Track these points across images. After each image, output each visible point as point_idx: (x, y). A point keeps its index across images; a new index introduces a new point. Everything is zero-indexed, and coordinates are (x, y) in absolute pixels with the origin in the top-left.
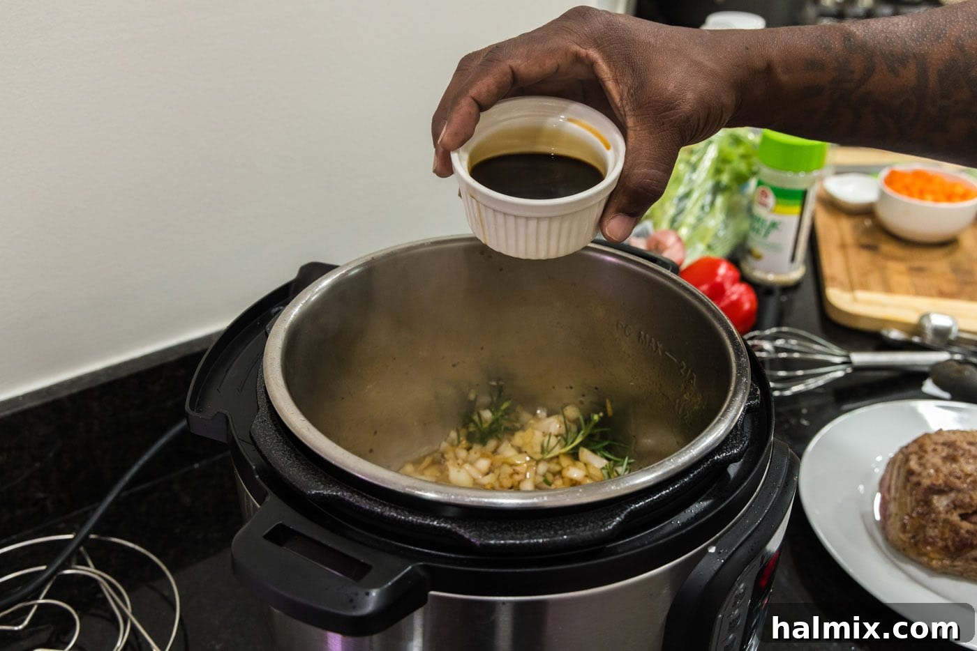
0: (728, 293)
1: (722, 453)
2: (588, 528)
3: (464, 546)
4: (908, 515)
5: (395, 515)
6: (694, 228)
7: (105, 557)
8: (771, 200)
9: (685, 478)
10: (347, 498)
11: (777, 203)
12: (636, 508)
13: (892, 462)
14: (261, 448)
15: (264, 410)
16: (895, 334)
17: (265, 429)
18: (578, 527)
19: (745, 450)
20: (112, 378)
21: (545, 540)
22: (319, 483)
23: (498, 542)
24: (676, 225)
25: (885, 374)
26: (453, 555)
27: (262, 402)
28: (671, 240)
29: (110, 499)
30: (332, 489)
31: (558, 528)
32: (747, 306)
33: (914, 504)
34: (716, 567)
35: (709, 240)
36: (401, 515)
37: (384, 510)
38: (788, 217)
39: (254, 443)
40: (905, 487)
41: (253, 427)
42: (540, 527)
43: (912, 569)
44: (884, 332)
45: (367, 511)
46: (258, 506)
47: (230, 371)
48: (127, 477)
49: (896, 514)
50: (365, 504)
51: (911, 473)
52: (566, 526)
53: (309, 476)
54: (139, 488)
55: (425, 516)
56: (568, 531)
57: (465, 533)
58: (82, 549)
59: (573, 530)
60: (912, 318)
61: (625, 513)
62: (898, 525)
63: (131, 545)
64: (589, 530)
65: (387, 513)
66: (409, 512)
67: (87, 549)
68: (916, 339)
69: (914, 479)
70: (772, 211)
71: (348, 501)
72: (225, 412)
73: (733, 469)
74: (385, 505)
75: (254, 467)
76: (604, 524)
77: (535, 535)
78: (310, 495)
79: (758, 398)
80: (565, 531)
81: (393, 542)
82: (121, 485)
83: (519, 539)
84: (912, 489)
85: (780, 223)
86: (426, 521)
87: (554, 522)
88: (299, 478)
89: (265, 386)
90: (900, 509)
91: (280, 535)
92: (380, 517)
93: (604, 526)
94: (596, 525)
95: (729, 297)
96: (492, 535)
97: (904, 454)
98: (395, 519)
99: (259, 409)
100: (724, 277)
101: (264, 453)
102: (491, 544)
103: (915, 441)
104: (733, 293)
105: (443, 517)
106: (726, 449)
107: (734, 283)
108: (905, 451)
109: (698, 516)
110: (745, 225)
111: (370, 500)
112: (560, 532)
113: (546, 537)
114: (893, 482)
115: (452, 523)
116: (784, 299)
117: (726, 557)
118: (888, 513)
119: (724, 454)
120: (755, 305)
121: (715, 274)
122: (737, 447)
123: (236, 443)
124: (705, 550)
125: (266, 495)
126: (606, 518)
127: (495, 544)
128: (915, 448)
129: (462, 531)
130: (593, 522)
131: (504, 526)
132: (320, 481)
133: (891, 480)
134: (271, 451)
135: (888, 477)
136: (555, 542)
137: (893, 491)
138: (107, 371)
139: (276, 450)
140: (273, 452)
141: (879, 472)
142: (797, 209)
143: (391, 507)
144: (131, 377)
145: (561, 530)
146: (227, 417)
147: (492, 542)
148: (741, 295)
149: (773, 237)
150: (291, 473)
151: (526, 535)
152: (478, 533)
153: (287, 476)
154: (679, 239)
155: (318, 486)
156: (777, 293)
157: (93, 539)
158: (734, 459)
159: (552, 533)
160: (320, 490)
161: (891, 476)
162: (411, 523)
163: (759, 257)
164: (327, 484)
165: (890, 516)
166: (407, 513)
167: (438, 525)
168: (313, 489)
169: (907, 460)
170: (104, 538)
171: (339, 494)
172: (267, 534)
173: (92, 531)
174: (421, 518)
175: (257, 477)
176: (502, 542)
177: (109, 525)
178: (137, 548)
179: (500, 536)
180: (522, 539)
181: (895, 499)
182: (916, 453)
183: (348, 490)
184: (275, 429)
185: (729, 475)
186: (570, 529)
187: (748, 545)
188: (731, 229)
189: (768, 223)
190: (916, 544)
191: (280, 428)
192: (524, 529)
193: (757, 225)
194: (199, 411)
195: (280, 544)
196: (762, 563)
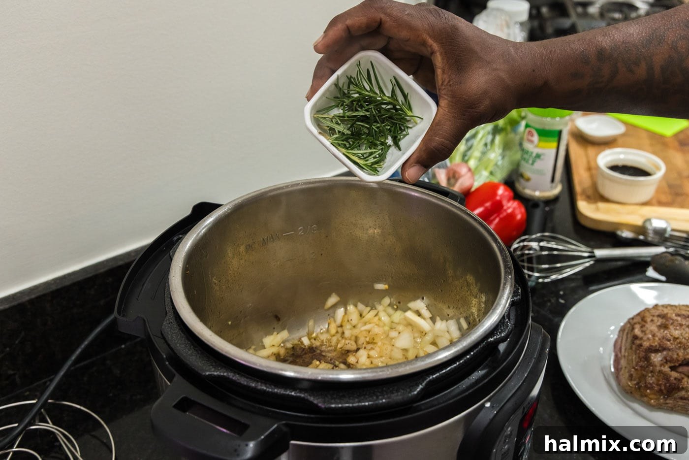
0: (505, 208)
1: (494, 336)
2: (399, 394)
3: (313, 409)
4: (634, 368)
5: (265, 388)
6: (480, 160)
7: (59, 416)
8: (536, 138)
9: (468, 355)
10: (231, 377)
11: (540, 140)
12: (433, 378)
13: (622, 330)
14: (169, 342)
15: (170, 314)
16: (626, 234)
17: (171, 328)
18: (393, 393)
19: (510, 333)
20: (59, 287)
21: (370, 403)
22: (211, 367)
23: (337, 406)
24: (466, 158)
25: (620, 263)
26: (306, 415)
27: (169, 308)
28: (463, 170)
29: (62, 373)
30: (220, 371)
31: (379, 394)
32: (519, 217)
33: (637, 360)
34: (492, 416)
35: (491, 168)
36: (269, 388)
37: (257, 385)
38: (548, 150)
39: (164, 338)
40: (631, 348)
41: (163, 327)
42: (366, 394)
43: (637, 406)
44: (619, 233)
45: (245, 386)
46: (169, 384)
47: (146, 284)
48: (73, 358)
49: (626, 367)
50: (244, 381)
51: (635, 337)
52: (385, 393)
53: (204, 362)
54: (82, 364)
55: (286, 389)
56: (386, 396)
57: (314, 400)
58: (42, 410)
59: (389, 395)
60: (639, 222)
61: (425, 382)
62: (627, 375)
63: (78, 407)
64: (401, 395)
65: (259, 387)
66: (275, 386)
67: (47, 410)
68: (641, 237)
69: (638, 342)
70: (537, 146)
71: (232, 379)
72: (143, 316)
73: (502, 347)
74: (258, 382)
75: (165, 356)
76: (411, 390)
77: (363, 400)
78: (204, 376)
79: (519, 295)
80: (384, 396)
81: (264, 407)
82: (69, 363)
83: (352, 403)
84: (636, 349)
85: (543, 154)
86: (286, 392)
87: (376, 390)
88: (196, 364)
89: (171, 297)
90: (628, 364)
91: (184, 405)
92: (254, 390)
93: (411, 391)
94: (405, 391)
95: (505, 210)
96: (333, 401)
97: (631, 324)
98: (265, 391)
99: (166, 313)
100: (502, 196)
101: (171, 346)
102: (333, 408)
103: (639, 314)
104: (509, 208)
105: (298, 389)
106: (497, 333)
107: (509, 201)
108: (631, 321)
109: (478, 381)
110: (518, 156)
111: (247, 378)
112: (380, 397)
113: (371, 401)
114: (623, 344)
115: (305, 393)
116: (547, 209)
117: (498, 409)
118: (620, 367)
119: (495, 337)
120: (525, 216)
121: (495, 194)
122: (504, 332)
123: (151, 338)
124: (483, 405)
125: (174, 376)
126: (412, 386)
127: (335, 408)
128: (638, 319)
129: (311, 399)
130: (403, 390)
131: (341, 394)
132: (212, 365)
133: (622, 342)
134: (176, 344)
135: (620, 340)
136: (376, 404)
137: (623, 350)
138: (55, 280)
139: (180, 344)
140: (178, 345)
141: (614, 337)
142: (555, 144)
143: (262, 383)
144: (74, 284)
145: (380, 395)
146: (144, 321)
147: (333, 406)
148: (514, 209)
149: (538, 165)
150: (191, 360)
151: (356, 400)
152: (323, 400)
153: (188, 362)
154: (470, 170)
155: (211, 369)
156: (542, 205)
157: (50, 403)
158: (503, 340)
159: (375, 398)
160: (211, 372)
161: (622, 340)
162: (276, 394)
163: (528, 180)
164: (216, 367)
165: (621, 368)
166: (273, 387)
167: (295, 395)
168: (207, 371)
169: (633, 329)
170: (57, 402)
171: (225, 374)
172: (176, 404)
173: (49, 397)
174: (283, 390)
175: (167, 363)
176: (340, 405)
177: (61, 392)
178: (82, 408)
179: (339, 401)
180: (354, 403)
181: (624, 356)
182: (639, 323)
183: (232, 371)
184: (179, 328)
185: (499, 351)
186: (387, 394)
187: (513, 400)
188: (507, 159)
189: (534, 155)
190: (639, 388)
191: (182, 328)
192: (356, 396)
193: (526, 156)
194: (124, 316)
195: (184, 411)
196: (523, 412)
